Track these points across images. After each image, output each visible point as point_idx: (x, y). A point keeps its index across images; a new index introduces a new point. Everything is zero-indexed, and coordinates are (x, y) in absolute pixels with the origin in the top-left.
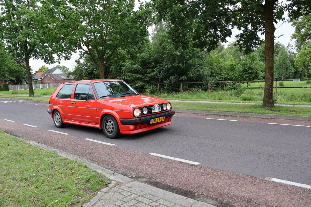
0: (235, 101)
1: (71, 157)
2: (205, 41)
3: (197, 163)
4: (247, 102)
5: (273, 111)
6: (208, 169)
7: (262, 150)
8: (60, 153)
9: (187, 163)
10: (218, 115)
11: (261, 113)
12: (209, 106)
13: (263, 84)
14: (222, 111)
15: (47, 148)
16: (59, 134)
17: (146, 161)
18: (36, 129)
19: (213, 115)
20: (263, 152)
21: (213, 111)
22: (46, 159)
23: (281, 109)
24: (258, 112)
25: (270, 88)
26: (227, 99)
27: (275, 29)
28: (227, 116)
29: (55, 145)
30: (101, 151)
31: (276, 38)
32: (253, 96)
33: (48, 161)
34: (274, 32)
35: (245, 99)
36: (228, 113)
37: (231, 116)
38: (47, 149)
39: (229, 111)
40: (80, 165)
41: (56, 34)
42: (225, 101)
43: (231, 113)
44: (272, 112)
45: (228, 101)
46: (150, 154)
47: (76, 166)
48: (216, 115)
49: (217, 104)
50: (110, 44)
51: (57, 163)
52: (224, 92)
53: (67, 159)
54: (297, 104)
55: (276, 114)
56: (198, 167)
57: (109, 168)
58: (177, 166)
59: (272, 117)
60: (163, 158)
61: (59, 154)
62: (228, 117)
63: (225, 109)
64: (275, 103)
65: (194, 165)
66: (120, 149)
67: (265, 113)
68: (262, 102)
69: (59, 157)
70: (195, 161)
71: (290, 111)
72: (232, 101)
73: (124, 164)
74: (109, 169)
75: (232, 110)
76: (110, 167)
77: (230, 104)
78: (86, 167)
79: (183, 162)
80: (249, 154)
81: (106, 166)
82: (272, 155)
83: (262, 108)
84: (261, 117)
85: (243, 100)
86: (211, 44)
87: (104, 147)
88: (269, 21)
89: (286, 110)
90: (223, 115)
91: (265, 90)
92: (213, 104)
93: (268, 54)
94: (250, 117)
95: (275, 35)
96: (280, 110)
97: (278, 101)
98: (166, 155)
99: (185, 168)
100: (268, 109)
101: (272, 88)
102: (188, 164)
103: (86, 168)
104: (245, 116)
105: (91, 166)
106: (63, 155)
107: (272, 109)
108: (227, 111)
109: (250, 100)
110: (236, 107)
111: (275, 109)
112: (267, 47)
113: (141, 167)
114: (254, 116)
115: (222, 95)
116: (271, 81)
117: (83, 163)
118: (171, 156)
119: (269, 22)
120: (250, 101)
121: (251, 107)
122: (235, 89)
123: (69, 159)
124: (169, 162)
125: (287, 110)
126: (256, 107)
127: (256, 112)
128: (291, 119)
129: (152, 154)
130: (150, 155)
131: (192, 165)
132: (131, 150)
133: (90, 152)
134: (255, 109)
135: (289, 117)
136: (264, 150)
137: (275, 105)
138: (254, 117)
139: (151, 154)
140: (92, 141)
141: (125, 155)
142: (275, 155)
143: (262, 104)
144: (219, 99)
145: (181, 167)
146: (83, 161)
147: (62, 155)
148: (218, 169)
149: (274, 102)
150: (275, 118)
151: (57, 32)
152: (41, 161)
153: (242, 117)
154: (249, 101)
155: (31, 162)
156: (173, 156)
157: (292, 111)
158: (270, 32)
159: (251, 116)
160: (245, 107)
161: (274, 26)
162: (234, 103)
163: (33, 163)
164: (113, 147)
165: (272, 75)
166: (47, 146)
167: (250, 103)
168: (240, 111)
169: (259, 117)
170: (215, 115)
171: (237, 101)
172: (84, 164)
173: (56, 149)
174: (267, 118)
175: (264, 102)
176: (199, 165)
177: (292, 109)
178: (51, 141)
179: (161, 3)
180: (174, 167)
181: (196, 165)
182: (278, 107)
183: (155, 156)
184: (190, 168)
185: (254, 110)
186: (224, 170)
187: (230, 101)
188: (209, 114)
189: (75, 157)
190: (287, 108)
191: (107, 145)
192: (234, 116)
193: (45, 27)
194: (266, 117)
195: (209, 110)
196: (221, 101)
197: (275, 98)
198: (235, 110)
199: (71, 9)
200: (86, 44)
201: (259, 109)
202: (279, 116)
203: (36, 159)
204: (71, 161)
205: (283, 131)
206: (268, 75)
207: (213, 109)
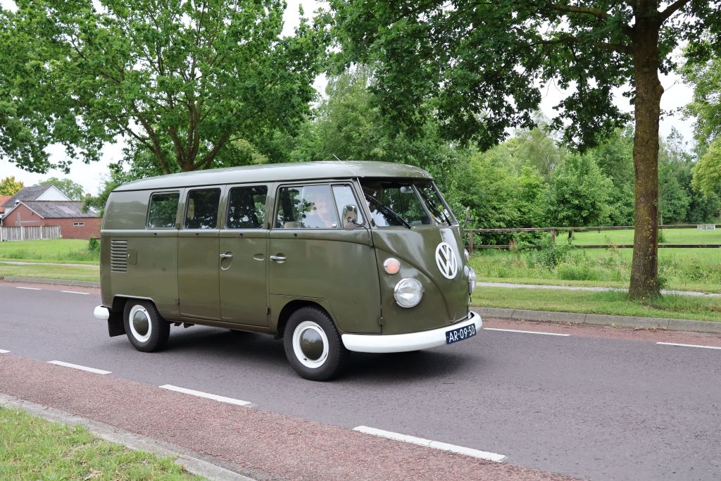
0: (542, 281)
1: (133, 443)
2: (471, 118)
3: (496, 457)
4: (577, 285)
5: (660, 308)
6: (531, 475)
7: (667, 418)
8: (96, 430)
9: (468, 457)
10: (511, 319)
11: (630, 315)
12: (482, 295)
13: (627, 236)
14: (522, 308)
15: (53, 415)
16: (81, 374)
17: (352, 449)
18: (6, 358)
19: (500, 318)
20: (673, 426)
21: (498, 307)
22: (59, 450)
23: (678, 303)
24: (620, 311)
25: (649, 247)
26: (522, 277)
27: (662, 91)
28: (538, 322)
29: (74, 404)
30: (217, 423)
31: (664, 116)
32: (591, 269)
33: (65, 455)
34: (659, 99)
35: (570, 276)
36: (540, 315)
37: (550, 322)
38: (53, 418)
39: (541, 310)
40: (166, 465)
41: (64, 90)
42: (516, 280)
43: (549, 314)
44: (659, 312)
45: (526, 281)
46: (356, 429)
47: (156, 469)
48: (508, 319)
49: (501, 290)
50: (212, 124)
51: (96, 460)
52: (510, 256)
53: (123, 448)
54: (716, 289)
55: (671, 316)
56: (502, 467)
57: (247, 472)
58: (443, 464)
59: (661, 327)
60: (398, 443)
61: (95, 433)
62: (542, 326)
63: (530, 303)
64: (663, 287)
65: (490, 462)
66: (269, 415)
67: (643, 315)
68: (628, 284)
69: (100, 443)
70: (490, 451)
71: (707, 309)
72: (537, 281)
73: (291, 462)
74: (249, 475)
75: (551, 306)
76: (252, 471)
77: (535, 289)
78: (184, 471)
79: (455, 454)
80: (633, 430)
81: (239, 468)
82: (699, 433)
83: (628, 301)
84: (633, 325)
85: (563, 279)
86: (490, 128)
87: (223, 408)
88: (646, 70)
89: (693, 307)
90: (528, 318)
91: (635, 253)
92: (489, 288)
93: (643, 156)
94: (602, 326)
95: (661, 108)
96: (678, 305)
97: (670, 284)
98: (405, 434)
99: (467, 470)
100: (645, 304)
101: (654, 247)
102: (472, 458)
103: (184, 475)
104: (586, 321)
105: (198, 469)
106: (108, 437)
107: (655, 303)
108: (537, 308)
109: (584, 279)
110: (557, 297)
111: (663, 304)
112: (639, 140)
113: (340, 468)
114: (614, 321)
115: (509, 264)
116: (652, 228)
117: (174, 459)
118: (417, 435)
119: (646, 73)
120: (586, 282)
121: (598, 297)
122: (539, 248)
123: (128, 447)
124: (418, 453)
125: (696, 306)
126: (611, 297)
127: (616, 311)
128: (717, 331)
129: (363, 429)
130: (358, 432)
131: (483, 463)
132: (301, 419)
133: (184, 425)
134: (613, 303)
135: (711, 325)
136: (673, 418)
137: (663, 292)
138: (613, 324)
139: (361, 431)
140: (183, 394)
141: (286, 433)
142: (708, 433)
143: (627, 291)
144: (501, 277)
145: (456, 468)
146: (175, 454)
147: (104, 436)
148: (559, 475)
149: (659, 284)
150: (670, 327)
151: (67, 84)
152: (44, 458)
153: (578, 324)
154: (581, 282)
155: (11, 462)
156: (422, 436)
157: (713, 311)
158: (649, 98)
159: (605, 323)
160: (580, 298)
161: (659, 83)
162: (544, 287)
163: (18, 464)
164: (249, 411)
165: (654, 211)
166: (51, 409)
167: (585, 286)
168: (573, 308)
169: (627, 325)
170: (503, 318)
171: (552, 282)
172: (178, 463)
173: (80, 419)
174: (649, 329)
175: (632, 284)
176: (504, 463)
177: (711, 305)
178: (61, 395)
179: (360, 16)
180: (434, 467)
181: (496, 463)
182: (673, 299)
183: (374, 437)
184: (481, 471)
185: (609, 306)
186: (578, 477)
187: (532, 280)
188: (488, 315)
189: (143, 441)
190: (696, 302)
191: (228, 405)
192: (558, 323)
193: (33, 67)
194: (647, 326)
195: (488, 306)
196: (508, 280)
197: (661, 275)
198: (559, 307)
199: (108, 22)
200: (145, 119)
201: (620, 302)
202: (681, 324)
203: (26, 452)
204: (137, 453)
205: (706, 365)
206: (643, 212)
207: (497, 303)
